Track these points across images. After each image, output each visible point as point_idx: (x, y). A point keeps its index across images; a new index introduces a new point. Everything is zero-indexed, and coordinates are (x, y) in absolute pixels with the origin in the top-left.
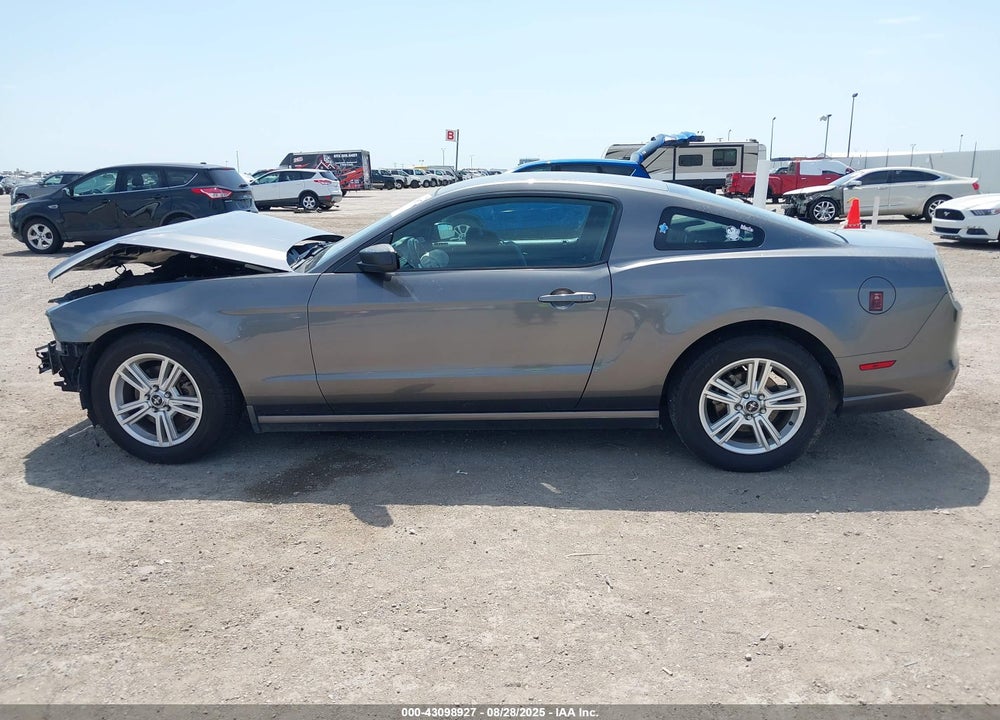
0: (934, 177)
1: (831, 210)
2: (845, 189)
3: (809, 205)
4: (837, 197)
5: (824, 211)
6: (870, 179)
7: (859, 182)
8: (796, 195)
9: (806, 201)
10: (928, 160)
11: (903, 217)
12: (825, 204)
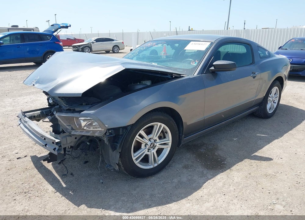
0: (113, 40)
1: (89, 50)
2: (92, 43)
3: (82, 49)
4: (90, 46)
5: (87, 50)
6: (98, 40)
7: (95, 41)
8: (77, 46)
9: (81, 47)
10: (85, 35)
11: (104, 52)
12: (87, 48)
